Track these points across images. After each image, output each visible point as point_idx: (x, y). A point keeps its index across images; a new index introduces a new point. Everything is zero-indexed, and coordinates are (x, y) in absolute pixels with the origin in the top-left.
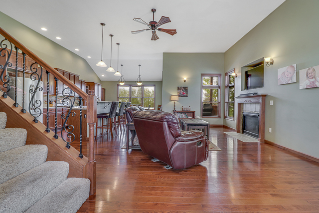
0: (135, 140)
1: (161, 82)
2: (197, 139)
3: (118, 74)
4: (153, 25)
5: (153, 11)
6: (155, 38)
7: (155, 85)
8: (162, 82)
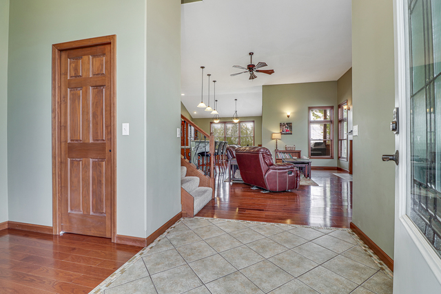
0: (236, 174)
1: (260, 118)
2: (288, 169)
3: (215, 112)
4: (251, 68)
5: (251, 54)
6: (252, 77)
7: (253, 121)
8: (262, 117)
